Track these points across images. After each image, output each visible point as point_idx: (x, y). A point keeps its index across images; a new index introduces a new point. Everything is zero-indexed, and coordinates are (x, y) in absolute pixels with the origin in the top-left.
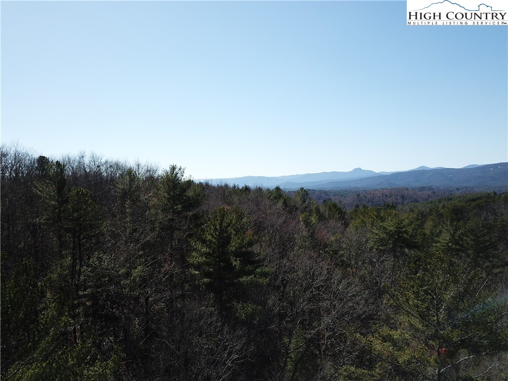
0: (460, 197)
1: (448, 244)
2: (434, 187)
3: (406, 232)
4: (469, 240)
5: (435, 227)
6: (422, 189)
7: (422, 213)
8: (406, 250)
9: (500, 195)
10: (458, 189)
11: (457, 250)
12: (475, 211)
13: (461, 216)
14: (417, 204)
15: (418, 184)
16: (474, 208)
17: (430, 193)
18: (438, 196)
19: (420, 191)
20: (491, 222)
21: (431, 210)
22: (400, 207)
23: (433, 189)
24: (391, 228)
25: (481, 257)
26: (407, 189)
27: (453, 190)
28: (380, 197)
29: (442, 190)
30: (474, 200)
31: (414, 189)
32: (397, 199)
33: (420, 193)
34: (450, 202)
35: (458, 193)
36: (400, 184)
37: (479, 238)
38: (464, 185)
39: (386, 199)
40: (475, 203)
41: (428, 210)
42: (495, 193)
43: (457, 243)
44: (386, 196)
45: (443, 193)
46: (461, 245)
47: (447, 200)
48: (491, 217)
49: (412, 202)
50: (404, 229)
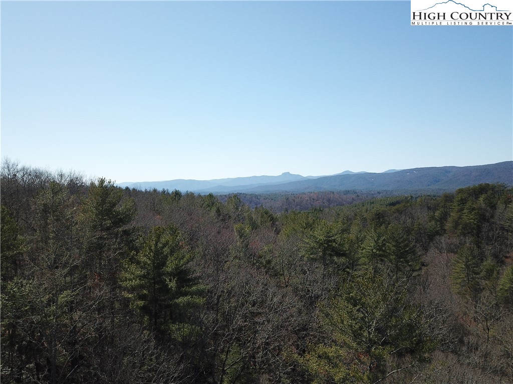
0: (381, 200)
1: (372, 250)
2: (357, 191)
3: (334, 241)
4: (391, 246)
5: (360, 231)
6: (347, 192)
7: (347, 217)
8: (335, 258)
9: (416, 198)
10: (379, 193)
11: (380, 255)
12: (395, 215)
13: (383, 220)
14: (342, 207)
15: (343, 188)
16: (395, 213)
17: (354, 197)
18: (361, 199)
19: (344, 194)
20: (409, 225)
21: (356, 215)
22: (327, 210)
23: (356, 193)
24: (321, 237)
25: (401, 262)
26: (333, 193)
27: (375, 194)
28: (308, 200)
29: (365, 194)
30: (393, 204)
31: (339, 193)
32: (324, 203)
33: (345, 196)
34: (372, 205)
35: (379, 197)
36: (326, 187)
37: (400, 243)
38: (384, 189)
39: (314, 202)
40: (394, 208)
41: (353, 214)
42: (412, 197)
43: (380, 250)
44: (313, 199)
45: (366, 197)
46: (384, 251)
47: (369, 204)
48: (409, 221)
49: (337, 205)
50: (333, 238)
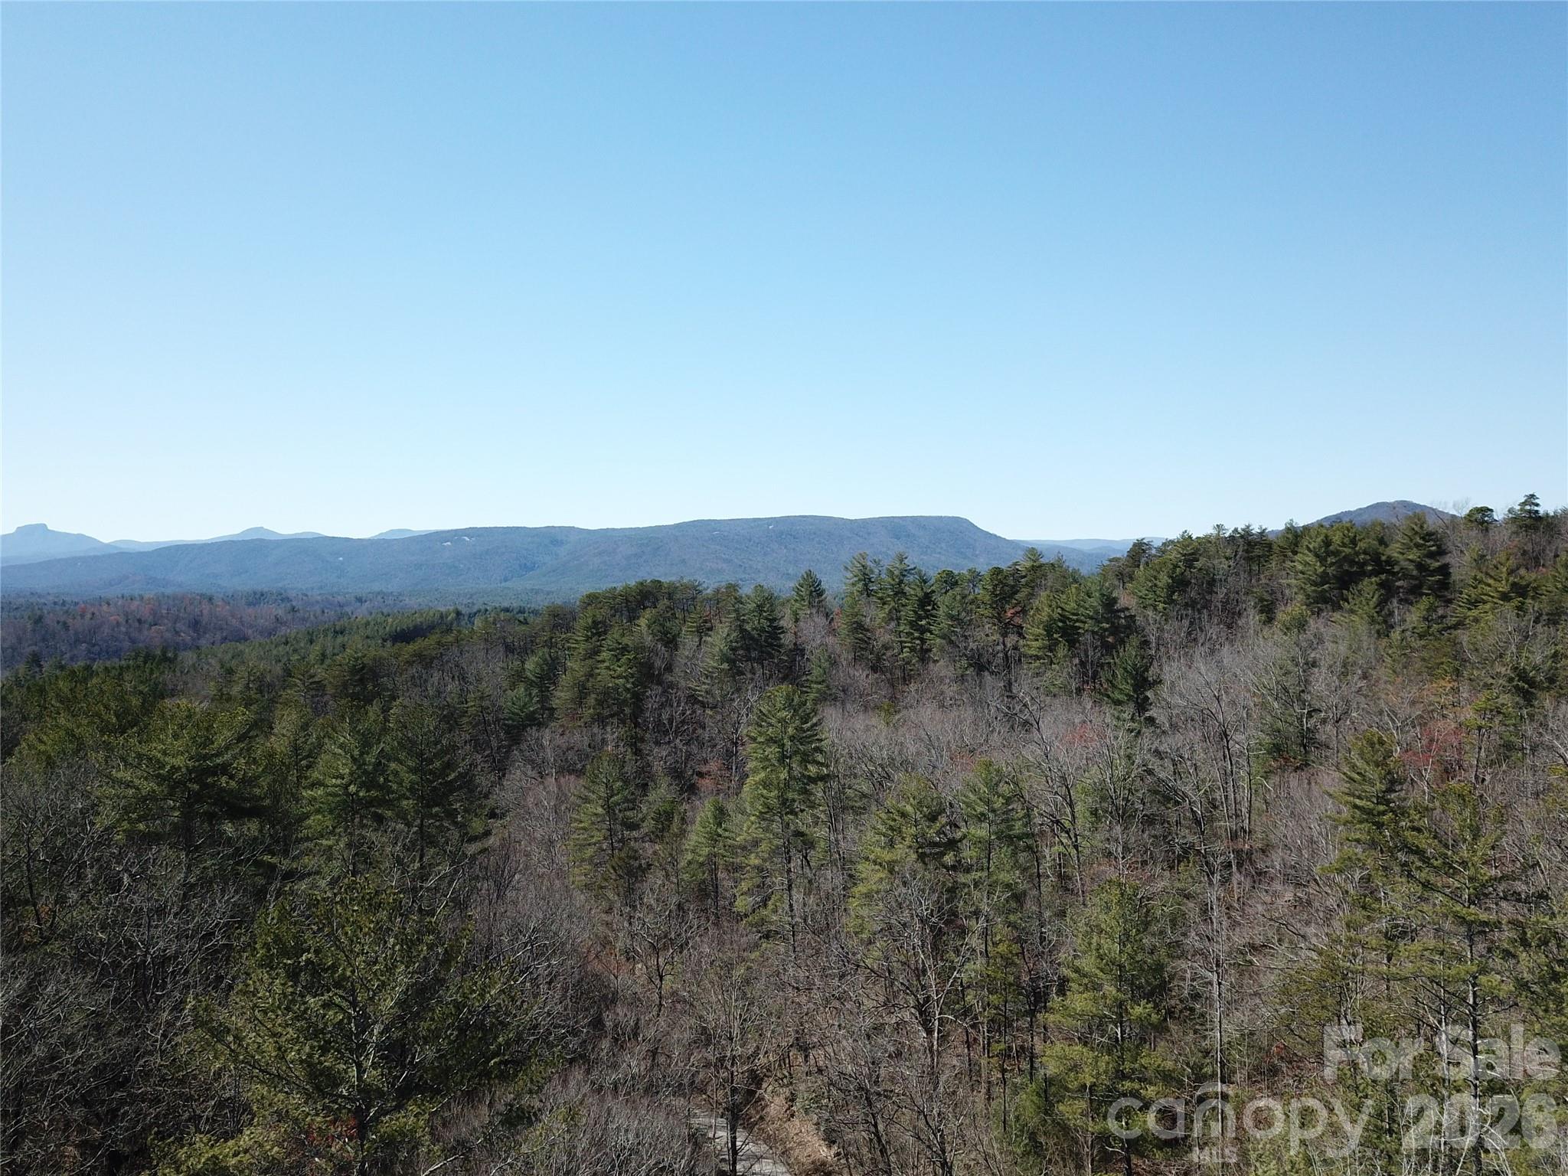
0: (367, 624)
1: (346, 787)
2: (292, 594)
3: (224, 769)
4: (403, 773)
5: (305, 727)
6: (258, 598)
7: (260, 679)
8: (228, 828)
9: (472, 616)
10: (360, 600)
11: (371, 803)
12: (413, 671)
13: (374, 687)
14: (241, 647)
15: (243, 584)
16: (410, 663)
17: (280, 612)
18: (304, 620)
19: (249, 604)
20: (452, 699)
21: (288, 673)
22: (188, 658)
23: (289, 600)
24: (178, 761)
25: (435, 816)
26: (210, 599)
27: (348, 604)
29: (318, 602)
30: (403, 636)
31: (230, 599)
32: (177, 633)
33: (250, 610)
34: (340, 639)
35: (361, 613)
36: (186, 581)
37: (430, 761)
38: (376, 587)
39: (140, 630)
40: (411, 648)
41: (278, 669)
42: (458, 613)
43: (369, 785)
44: (139, 621)
45: (319, 612)
46: (380, 787)
47: (330, 635)
48: (452, 687)
49: (224, 639)
50: (219, 761)
